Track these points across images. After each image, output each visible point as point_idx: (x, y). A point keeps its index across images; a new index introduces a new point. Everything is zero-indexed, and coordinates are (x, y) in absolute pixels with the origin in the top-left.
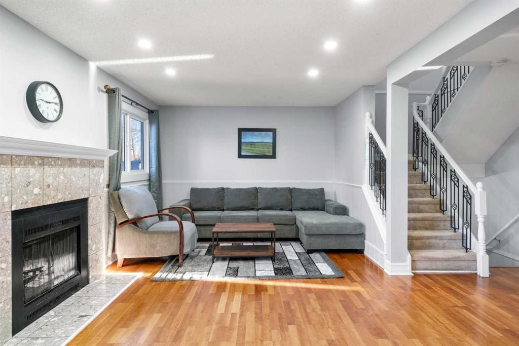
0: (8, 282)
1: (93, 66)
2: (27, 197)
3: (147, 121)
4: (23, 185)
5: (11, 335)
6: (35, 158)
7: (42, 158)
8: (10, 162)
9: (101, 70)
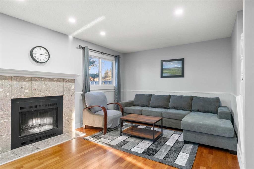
0: (9, 127)
1: (71, 37)
2: (21, 93)
3: (114, 61)
4: (19, 88)
5: (10, 149)
6: (26, 77)
7: (31, 78)
8: (11, 79)
9: (75, 38)
